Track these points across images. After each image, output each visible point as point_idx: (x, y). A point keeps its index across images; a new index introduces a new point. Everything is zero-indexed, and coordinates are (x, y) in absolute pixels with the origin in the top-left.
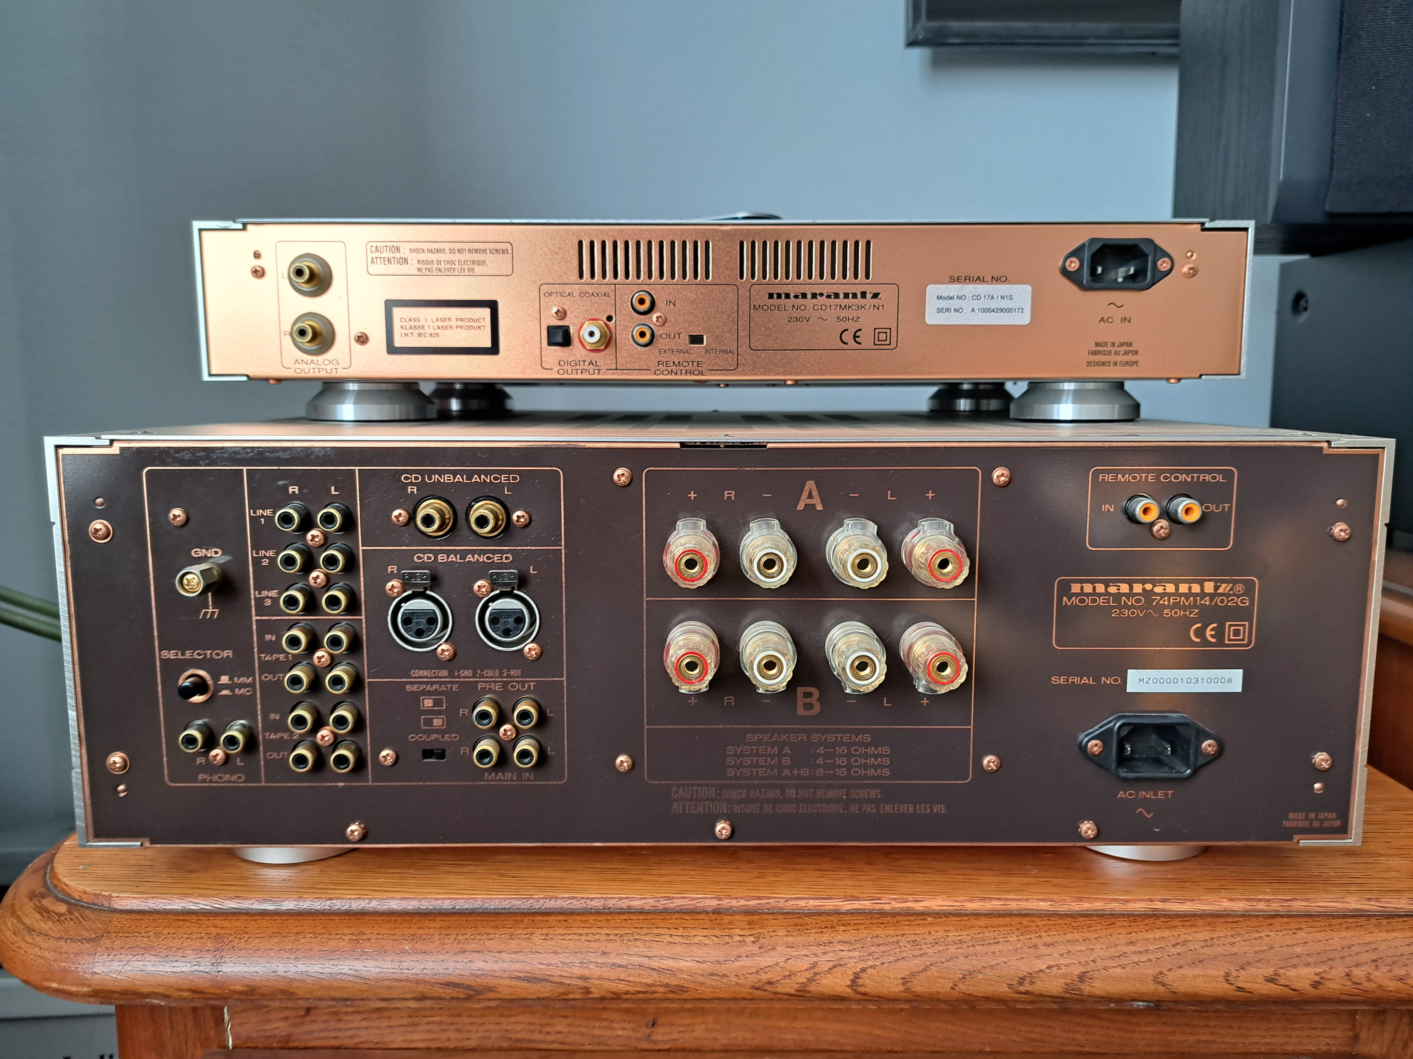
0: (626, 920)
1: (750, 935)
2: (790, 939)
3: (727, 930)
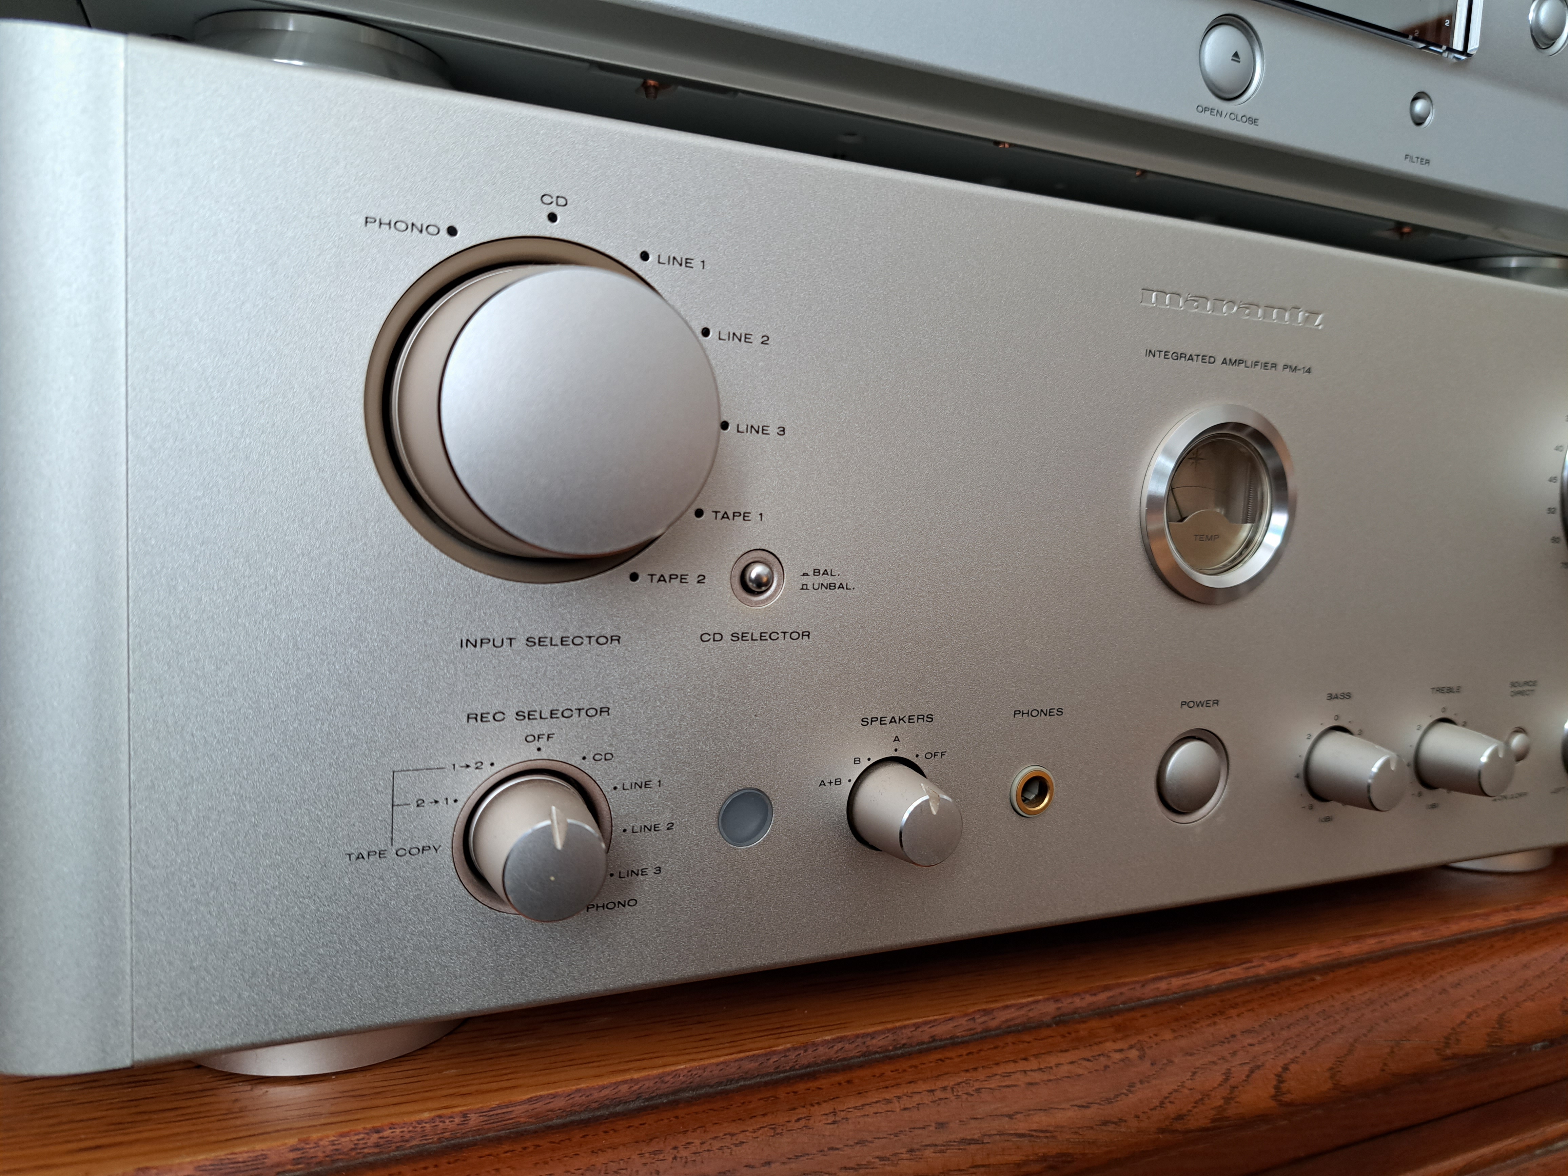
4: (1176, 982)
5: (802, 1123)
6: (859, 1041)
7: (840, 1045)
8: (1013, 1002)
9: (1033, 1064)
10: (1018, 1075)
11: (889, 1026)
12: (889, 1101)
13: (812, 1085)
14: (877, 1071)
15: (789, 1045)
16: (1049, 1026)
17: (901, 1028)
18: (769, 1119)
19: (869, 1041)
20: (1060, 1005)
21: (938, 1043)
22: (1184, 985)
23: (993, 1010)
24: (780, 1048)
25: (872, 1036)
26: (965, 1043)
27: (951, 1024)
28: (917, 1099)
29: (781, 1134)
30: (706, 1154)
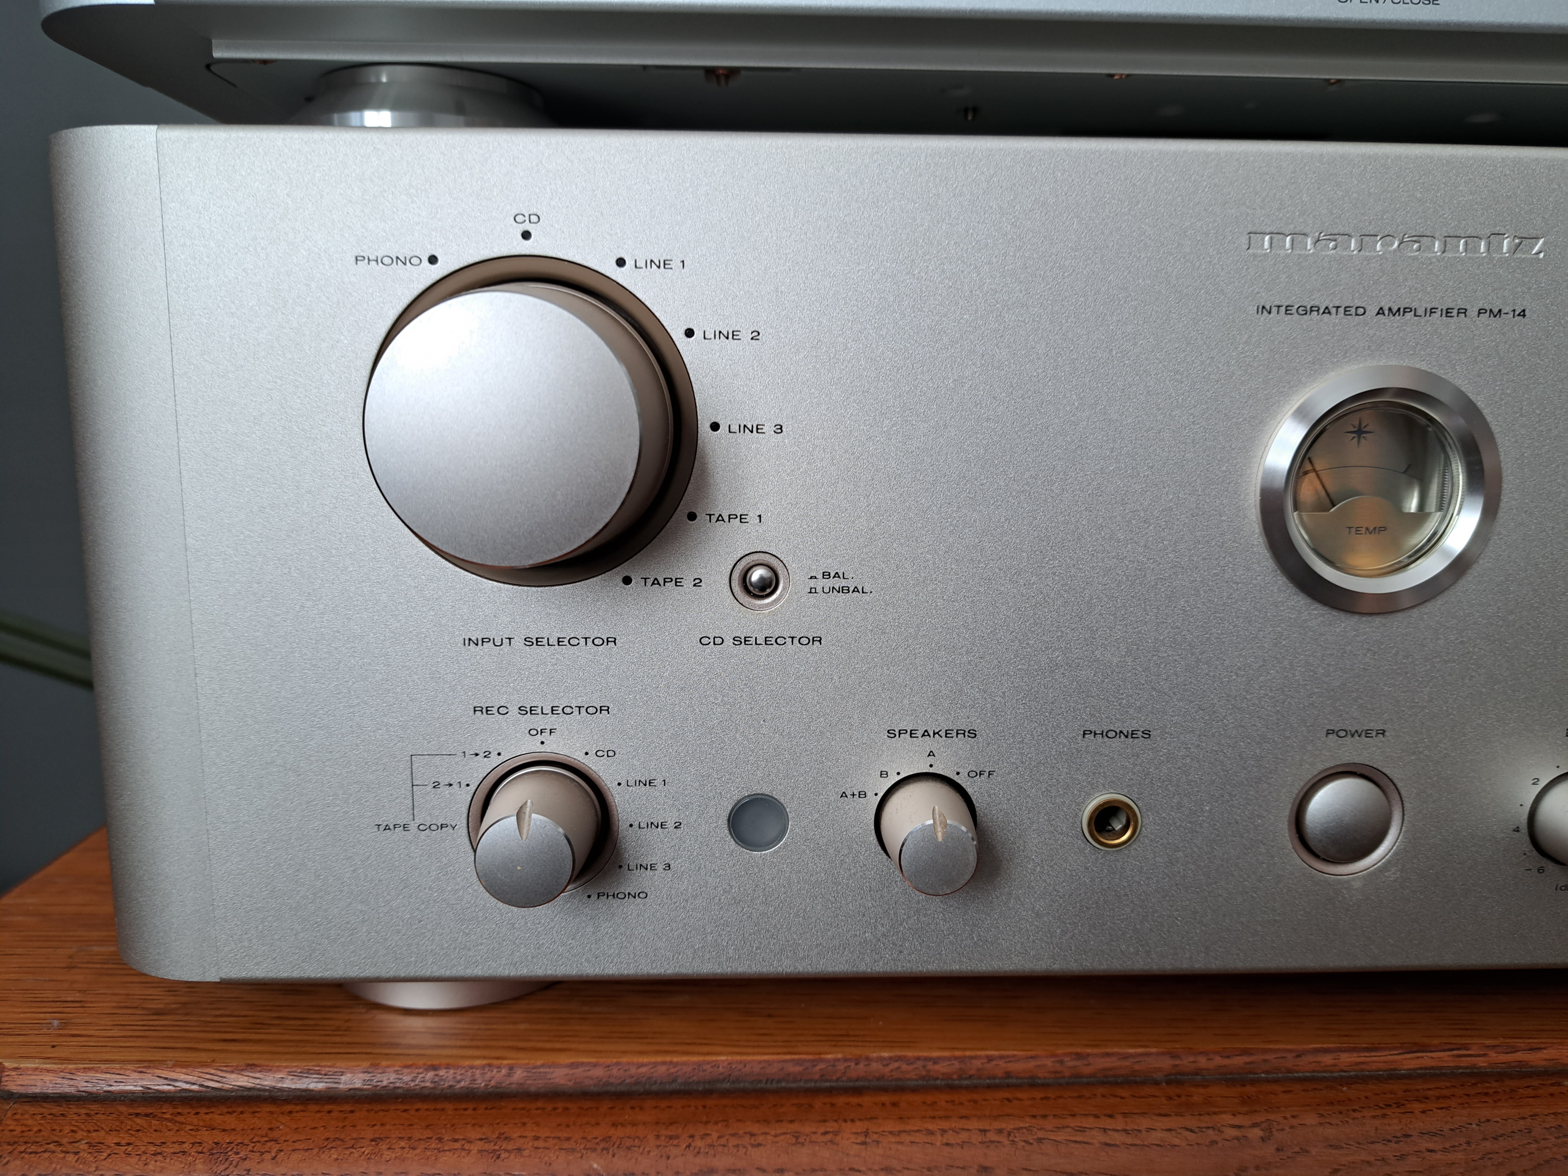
0: (1009, 1100)
1: (1254, 1125)
2: (1330, 1132)
3: (1207, 1118)
4: (1347, 1059)
5: (828, 1137)
6: (919, 1064)
7: (896, 1065)
8: (1116, 1050)
9: (1119, 1123)
10: (1094, 1132)
11: (958, 1053)
12: (931, 1133)
13: (854, 1100)
14: (930, 1098)
15: (840, 1056)
16: (1157, 1083)
17: (971, 1058)
18: (795, 1127)
19: (930, 1066)
20: (1178, 1062)
21: (1014, 1081)
22: (1357, 1064)
23: (1088, 1055)
24: (829, 1056)
25: (936, 1061)
26: (1045, 1086)
27: (1032, 1064)
28: (964, 1136)
29: (803, 1144)
30: (720, 1149)
